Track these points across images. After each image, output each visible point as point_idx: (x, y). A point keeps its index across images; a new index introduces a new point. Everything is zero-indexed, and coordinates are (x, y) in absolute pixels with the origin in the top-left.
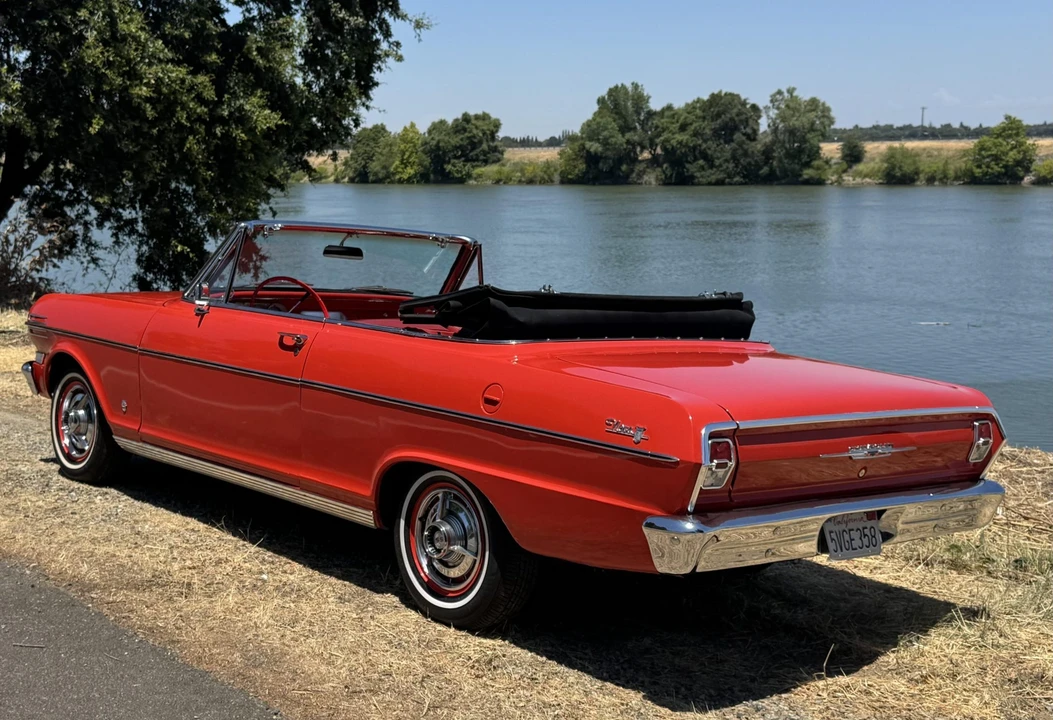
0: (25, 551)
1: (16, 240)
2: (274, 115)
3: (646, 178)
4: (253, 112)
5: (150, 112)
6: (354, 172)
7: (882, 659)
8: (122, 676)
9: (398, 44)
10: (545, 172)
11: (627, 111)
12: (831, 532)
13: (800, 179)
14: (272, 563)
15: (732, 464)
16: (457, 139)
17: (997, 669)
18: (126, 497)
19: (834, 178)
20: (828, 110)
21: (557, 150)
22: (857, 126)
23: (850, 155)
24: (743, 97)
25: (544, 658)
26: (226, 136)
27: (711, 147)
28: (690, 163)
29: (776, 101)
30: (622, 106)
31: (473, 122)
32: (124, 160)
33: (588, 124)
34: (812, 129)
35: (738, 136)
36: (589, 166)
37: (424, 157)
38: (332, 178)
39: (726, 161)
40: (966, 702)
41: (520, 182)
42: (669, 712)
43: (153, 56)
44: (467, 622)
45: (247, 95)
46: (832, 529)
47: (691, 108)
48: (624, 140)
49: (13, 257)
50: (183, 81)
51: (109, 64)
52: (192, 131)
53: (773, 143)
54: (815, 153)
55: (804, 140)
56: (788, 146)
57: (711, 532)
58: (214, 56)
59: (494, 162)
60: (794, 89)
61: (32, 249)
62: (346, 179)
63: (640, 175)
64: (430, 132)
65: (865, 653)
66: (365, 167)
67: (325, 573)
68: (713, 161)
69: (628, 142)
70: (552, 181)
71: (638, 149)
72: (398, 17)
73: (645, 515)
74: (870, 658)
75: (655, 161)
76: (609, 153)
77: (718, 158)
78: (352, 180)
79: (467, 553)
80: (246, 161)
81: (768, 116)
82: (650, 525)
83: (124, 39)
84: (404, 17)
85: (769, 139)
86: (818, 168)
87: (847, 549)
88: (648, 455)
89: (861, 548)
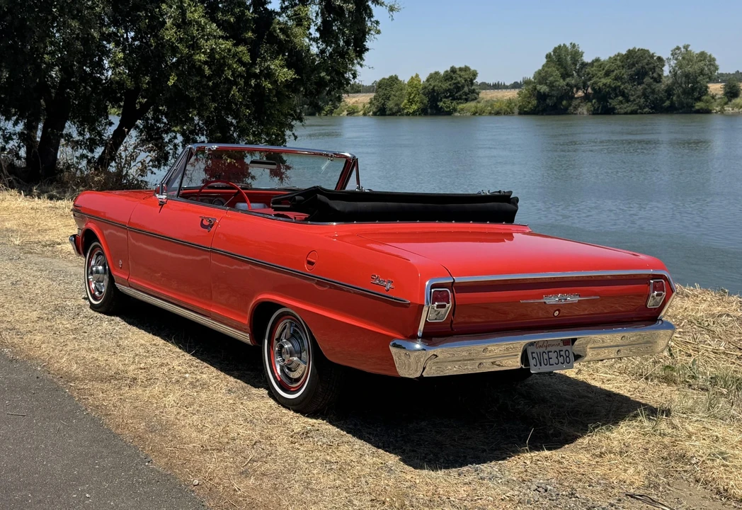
0: (43, 355)
1: (126, 157)
2: (290, 72)
3: (580, 110)
4: (276, 70)
5: (207, 71)
6: (377, 108)
7: (580, 440)
8: (64, 435)
9: (377, 23)
10: (508, 107)
11: (566, 63)
12: (532, 353)
13: (693, 109)
14: (197, 367)
15: (449, 306)
16: (447, 85)
17: (656, 450)
18: (124, 323)
19: (718, 109)
20: (714, 60)
21: (517, 91)
22: (738, 71)
23: (730, 92)
24: (651, 52)
25: (345, 433)
26: (258, 86)
27: (628, 87)
28: (612, 99)
29: (676, 54)
30: (563, 60)
31: (458, 72)
32: (190, 103)
33: (539, 73)
34: (702, 73)
35: (647, 80)
36: (539, 102)
37: (424, 97)
38: (361, 113)
39: (638, 97)
40: (625, 471)
41: (490, 113)
42: (413, 469)
43: (209, 34)
44: (301, 407)
45: (272, 59)
46: (533, 351)
47: (613, 60)
48: (565, 83)
49: (124, 167)
50: (229, 50)
51: (181, 40)
52: (236, 84)
53: (673, 83)
54: (704, 91)
55: (695, 82)
56: (684, 86)
57: (432, 352)
58: (250, 34)
59: (473, 100)
60: (688, 46)
61: (137, 161)
62: (371, 113)
63: (576, 108)
64: (428, 80)
65: (569, 436)
66: (384, 104)
67: (228, 374)
68: (628, 97)
69: (568, 85)
70: (513, 113)
71: (575, 90)
72: (378, 3)
73: (393, 338)
74: (571, 439)
75: (587, 98)
76: (553, 92)
77: (632, 95)
78: (375, 114)
79: (301, 363)
80: (272, 102)
81: (670, 65)
82: (395, 346)
83: (190, 22)
84: (382, 4)
85: (670, 82)
86: (707, 102)
87: (546, 365)
88: (393, 298)
89: (557, 364)
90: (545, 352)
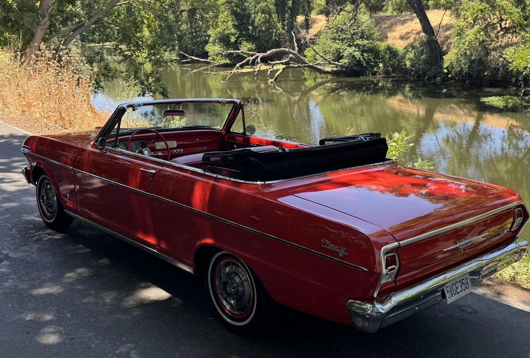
12: (447, 287)
15: (397, 267)
87: (455, 295)
88: (349, 265)
89: (461, 291)
90: (453, 284)
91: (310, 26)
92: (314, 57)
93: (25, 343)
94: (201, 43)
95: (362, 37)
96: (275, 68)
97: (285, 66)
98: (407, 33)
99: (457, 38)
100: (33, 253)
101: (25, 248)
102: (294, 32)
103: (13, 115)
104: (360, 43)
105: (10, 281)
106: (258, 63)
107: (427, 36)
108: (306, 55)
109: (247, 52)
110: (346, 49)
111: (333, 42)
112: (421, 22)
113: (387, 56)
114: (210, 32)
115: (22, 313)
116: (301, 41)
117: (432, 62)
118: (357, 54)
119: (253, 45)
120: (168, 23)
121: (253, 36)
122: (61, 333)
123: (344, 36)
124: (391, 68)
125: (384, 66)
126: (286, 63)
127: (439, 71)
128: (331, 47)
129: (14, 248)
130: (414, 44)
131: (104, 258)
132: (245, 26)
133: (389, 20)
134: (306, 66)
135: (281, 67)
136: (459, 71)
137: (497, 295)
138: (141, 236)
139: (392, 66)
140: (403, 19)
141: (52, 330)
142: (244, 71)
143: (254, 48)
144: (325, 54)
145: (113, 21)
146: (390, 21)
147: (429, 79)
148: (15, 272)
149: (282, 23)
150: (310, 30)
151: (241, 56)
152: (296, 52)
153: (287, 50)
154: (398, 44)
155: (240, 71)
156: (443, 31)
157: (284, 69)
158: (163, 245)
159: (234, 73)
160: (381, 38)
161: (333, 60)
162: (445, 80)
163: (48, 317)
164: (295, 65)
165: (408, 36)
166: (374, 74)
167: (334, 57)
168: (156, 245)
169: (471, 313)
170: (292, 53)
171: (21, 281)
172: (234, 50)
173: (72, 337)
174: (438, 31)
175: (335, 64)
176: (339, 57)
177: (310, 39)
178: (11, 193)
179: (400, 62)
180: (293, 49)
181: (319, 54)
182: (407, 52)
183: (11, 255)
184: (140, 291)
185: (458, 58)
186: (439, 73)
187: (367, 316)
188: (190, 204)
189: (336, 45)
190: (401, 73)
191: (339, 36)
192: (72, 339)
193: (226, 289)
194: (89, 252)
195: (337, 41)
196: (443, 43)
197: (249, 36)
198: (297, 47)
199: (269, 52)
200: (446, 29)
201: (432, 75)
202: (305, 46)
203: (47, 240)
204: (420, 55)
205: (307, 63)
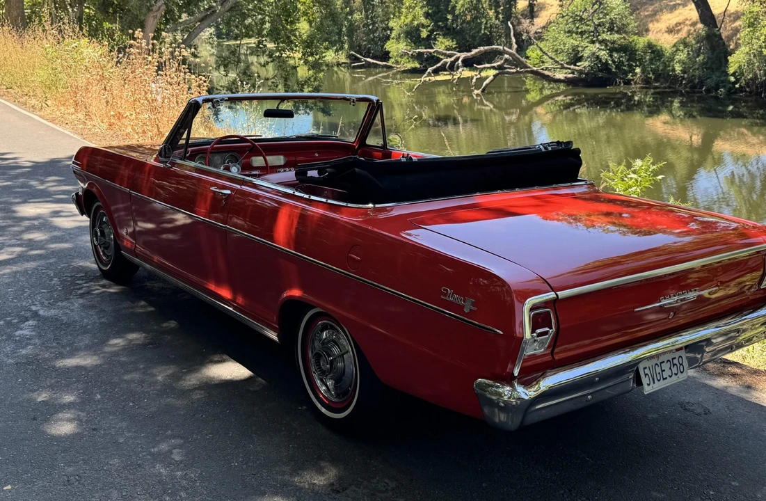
12: (644, 369)
15: (552, 330)
87: (659, 380)
88: (476, 325)
89: (670, 376)
90: (657, 364)
91: (536, 14)
92: (540, 58)
93: (27, 433)
94: (380, 39)
95: (611, 30)
96: (484, 74)
97: (497, 72)
98: (678, 24)
99: (748, 29)
100: (72, 311)
101: (64, 304)
102: (512, 23)
103: (97, 130)
104: (607, 38)
105: (30, 347)
106: (458, 68)
107: (706, 29)
108: (529, 55)
109: (444, 52)
110: (587, 47)
111: (569, 36)
112: (698, 7)
113: (648, 57)
114: (391, 24)
115: (33, 391)
116: (522, 35)
117: (714, 66)
118: (604, 54)
119: (453, 41)
120: (331, 10)
121: (454, 28)
122: (81, 421)
123: (585, 28)
124: (653, 74)
125: (643, 71)
126: (500, 68)
127: (722, 79)
128: (564, 44)
129: (49, 303)
130: (688, 40)
131: (171, 320)
132: (442, 15)
133: (651, 5)
134: (527, 72)
135: (492, 73)
136: (751, 79)
137: (746, 390)
138: (212, 287)
139: (654, 72)
140: (671, 3)
141: (69, 415)
142: (439, 78)
143: (454, 46)
144: (557, 54)
145: (255, 7)
146: (653, 7)
147: (708, 91)
148: (40, 336)
149: (496, 10)
150: (535, 20)
151: (435, 58)
152: (513, 51)
153: (501, 48)
154: (663, 40)
155: (433, 79)
156: (730, 21)
157: (495, 76)
158: (240, 300)
159: (425, 81)
160: (639, 31)
161: (567, 63)
162: (732, 93)
163: (69, 398)
164: (512, 70)
165: (679, 28)
166: (628, 83)
167: (569, 58)
168: (231, 300)
169: (699, 414)
170: (507, 53)
171: (46, 347)
172: (425, 48)
173: (94, 427)
174: (723, 21)
175: (570, 69)
176: (576, 58)
177: (536, 33)
178: (66, 230)
179: (666, 66)
180: (510, 48)
181: (546, 54)
182: (676, 51)
183: (41, 312)
184: (210, 367)
185: (750, 60)
186: (723, 82)
187: (502, 404)
188: (272, 238)
189: (572, 41)
190: (667, 82)
191: (578, 28)
192: (94, 429)
193: (320, 365)
194: (152, 311)
195: (574, 35)
196: (730, 38)
197: (449, 29)
198: (516, 43)
199: (474, 51)
200: (734, 18)
201: (713, 85)
202: (529, 42)
203: (98, 294)
204: (695, 55)
205: (529, 68)
